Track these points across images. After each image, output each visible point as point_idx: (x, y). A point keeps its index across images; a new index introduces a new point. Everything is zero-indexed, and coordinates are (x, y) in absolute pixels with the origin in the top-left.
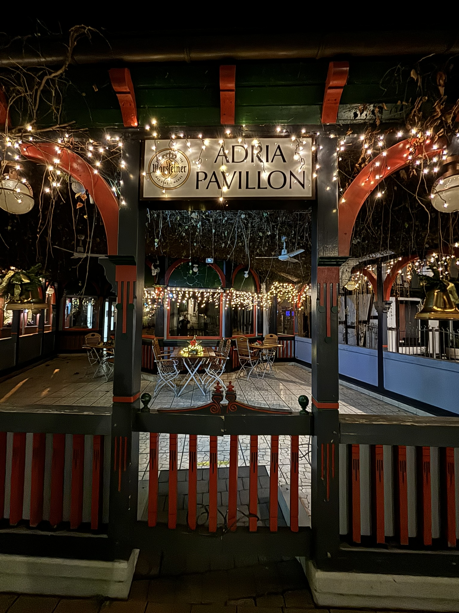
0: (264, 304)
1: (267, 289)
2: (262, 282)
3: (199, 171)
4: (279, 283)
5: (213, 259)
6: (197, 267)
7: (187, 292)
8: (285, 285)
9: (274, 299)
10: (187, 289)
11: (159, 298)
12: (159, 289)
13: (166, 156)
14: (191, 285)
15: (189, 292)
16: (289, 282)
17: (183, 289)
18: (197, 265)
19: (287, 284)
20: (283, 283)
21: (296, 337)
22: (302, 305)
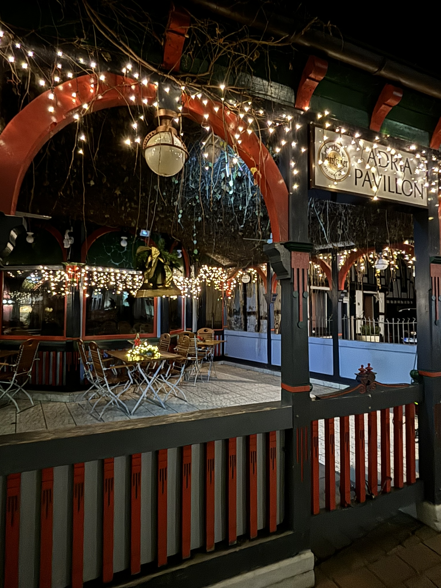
0: (194, 291)
1: (197, 273)
2: (191, 265)
3: (357, 168)
4: (208, 266)
5: (149, 232)
6: (126, 240)
7: (113, 274)
8: (213, 269)
9: (203, 285)
10: (112, 270)
11: (73, 282)
12: (73, 268)
13: (332, 148)
14: (117, 264)
15: (116, 274)
16: (219, 265)
17: (107, 270)
18: (126, 238)
19: (216, 268)
20: (212, 267)
21: (225, 331)
22: (232, 294)
